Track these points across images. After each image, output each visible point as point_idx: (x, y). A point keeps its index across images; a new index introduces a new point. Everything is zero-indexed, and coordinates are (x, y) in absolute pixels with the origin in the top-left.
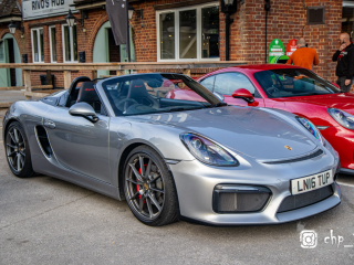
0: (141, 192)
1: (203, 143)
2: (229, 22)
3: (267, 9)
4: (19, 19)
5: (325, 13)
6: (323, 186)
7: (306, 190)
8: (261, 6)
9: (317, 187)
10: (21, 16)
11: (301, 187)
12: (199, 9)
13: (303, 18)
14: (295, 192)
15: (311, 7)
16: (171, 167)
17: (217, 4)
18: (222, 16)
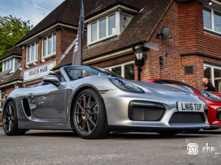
0: (84, 118)
1: (122, 83)
2: (140, 71)
3: (161, 64)
4: (21, 82)
5: (194, 69)
6: (197, 111)
7: (187, 111)
8: (158, 62)
9: (194, 110)
10: (22, 80)
11: (184, 107)
12: (123, 66)
13: (182, 71)
14: (180, 110)
15: (186, 65)
16: (103, 96)
17: (133, 62)
18: (136, 68)
